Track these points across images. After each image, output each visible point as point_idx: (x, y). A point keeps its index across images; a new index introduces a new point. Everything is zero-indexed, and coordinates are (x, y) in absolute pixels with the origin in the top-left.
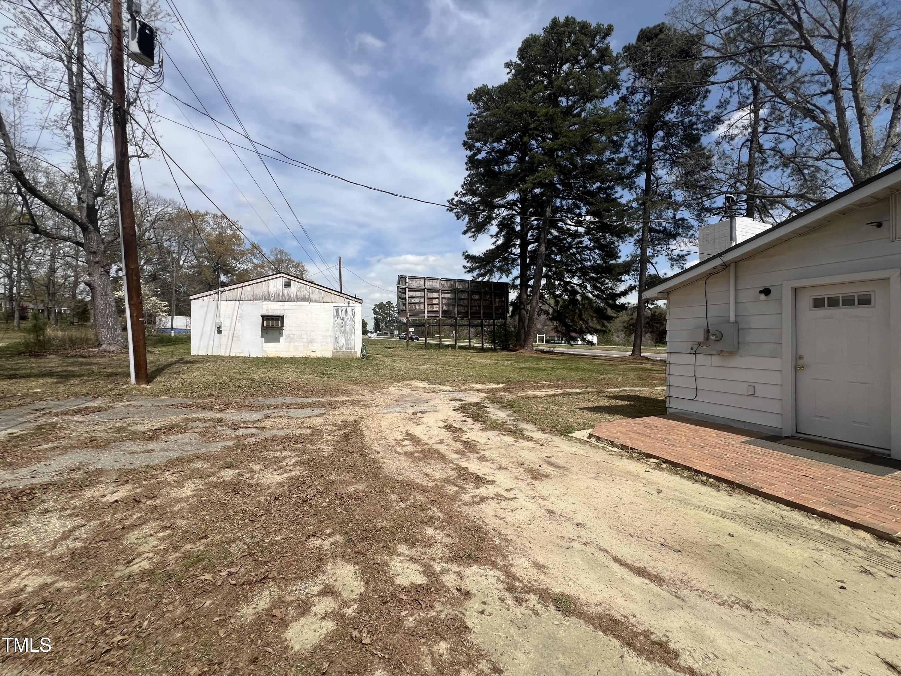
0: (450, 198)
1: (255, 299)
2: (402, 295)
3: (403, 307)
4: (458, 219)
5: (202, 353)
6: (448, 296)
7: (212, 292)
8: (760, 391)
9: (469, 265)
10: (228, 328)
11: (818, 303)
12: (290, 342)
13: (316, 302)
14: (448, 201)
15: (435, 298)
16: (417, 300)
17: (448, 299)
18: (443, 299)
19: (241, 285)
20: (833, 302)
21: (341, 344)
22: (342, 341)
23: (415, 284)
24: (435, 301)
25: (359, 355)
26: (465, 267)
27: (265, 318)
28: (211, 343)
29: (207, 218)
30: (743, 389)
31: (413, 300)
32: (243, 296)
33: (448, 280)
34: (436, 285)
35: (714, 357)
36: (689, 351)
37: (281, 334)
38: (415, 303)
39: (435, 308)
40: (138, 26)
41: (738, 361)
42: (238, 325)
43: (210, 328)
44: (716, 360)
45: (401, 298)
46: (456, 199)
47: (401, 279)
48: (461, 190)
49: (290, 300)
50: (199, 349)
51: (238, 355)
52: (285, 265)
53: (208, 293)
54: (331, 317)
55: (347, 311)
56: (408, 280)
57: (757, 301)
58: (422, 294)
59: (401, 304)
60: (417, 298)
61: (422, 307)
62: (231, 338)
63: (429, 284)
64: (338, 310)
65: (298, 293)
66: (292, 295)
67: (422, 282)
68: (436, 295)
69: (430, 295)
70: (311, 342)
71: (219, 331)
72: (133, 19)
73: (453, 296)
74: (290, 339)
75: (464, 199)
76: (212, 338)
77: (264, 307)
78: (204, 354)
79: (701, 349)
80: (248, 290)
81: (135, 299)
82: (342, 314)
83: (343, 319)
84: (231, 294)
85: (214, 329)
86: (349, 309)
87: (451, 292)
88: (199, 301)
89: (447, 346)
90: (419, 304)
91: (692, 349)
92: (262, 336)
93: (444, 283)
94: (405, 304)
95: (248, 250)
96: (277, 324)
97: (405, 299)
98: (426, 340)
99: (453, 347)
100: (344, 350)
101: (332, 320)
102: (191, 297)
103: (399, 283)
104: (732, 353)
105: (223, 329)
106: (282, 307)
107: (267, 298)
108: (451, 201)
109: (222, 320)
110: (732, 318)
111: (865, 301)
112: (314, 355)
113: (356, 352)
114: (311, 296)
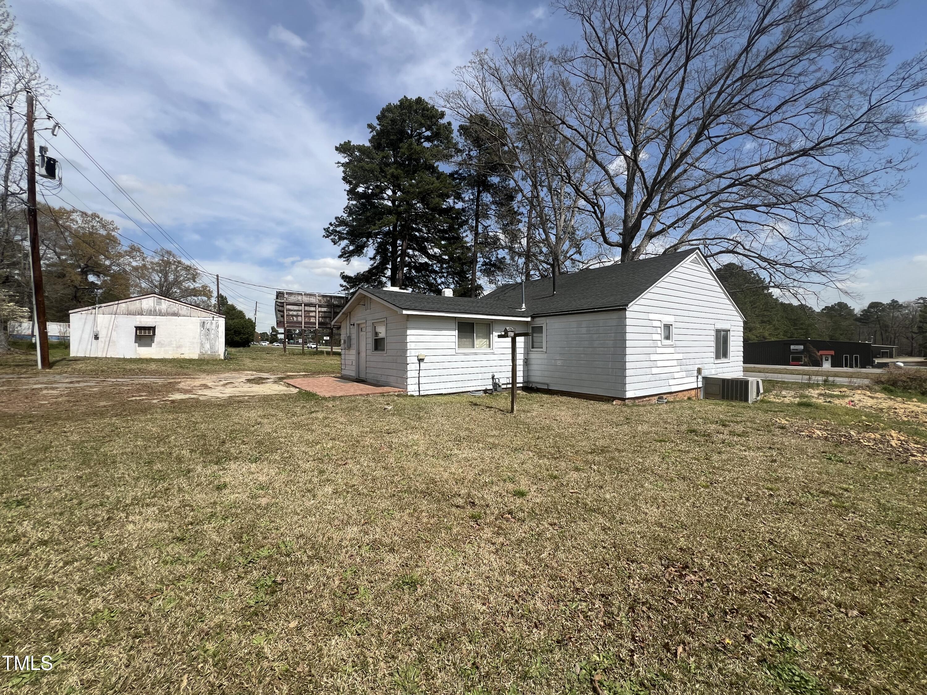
0: (326, 227)
1: (130, 313)
2: (281, 308)
3: (282, 319)
4: (335, 244)
5: (81, 354)
6: (324, 309)
7: (90, 308)
9: (345, 284)
10: (105, 335)
12: (161, 347)
13: (184, 316)
14: (325, 229)
15: (312, 311)
16: (295, 313)
17: (324, 312)
18: (319, 312)
19: (117, 302)
21: (206, 349)
22: (207, 346)
23: (292, 299)
24: (313, 314)
25: (222, 357)
26: (341, 286)
27: (138, 328)
28: (89, 347)
29: (74, 216)
30: (351, 362)
31: (291, 313)
32: (118, 311)
33: (324, 296)
34: (313, 300)
37: (152, 341)
38: (292, 316)
39: (312, 320)
40: (46, 159)
41: (351, 352)
42: (114, 333)
43: (88, 335)
44: (348, 352)
45: (279, 311)
46: (331, 228)
47: (279, 295)
48: (335, 221)
49: (161, 314)
50: (77, 351)
51: (113, 356)
52: (173, 267)
53: (86, 308)
54: (198, 328)
55: (212, 323)
56: (285, 296)
57: (353, 328)
58: (300, 308)
59: (279, 316)
60: (295, 311)
61: (300, 319)
62: (107, 343)
63: (306, 299)
64: (204, 323)
65: (169, 309)
66: (163, 311)
67: (300, 298)
68: (313, 309)
69: (307, 308)
70: (179, 347)
71: (96, 338)
72: (43, 156)
73: (329, 310)
74: (161, 345)
75: (338, 229)
76: (90, 344)
77: (138, 320)
78: (83, 355)
79: (346, 347)
80: (123, 306)
81: (42, 318)
82: (208, 326)
83: (208, 330)
84: (107, 309)
85: (92, 336)
86: (214, 322)
87: (327, 306)
88: (78, 315)
89: (322, 352)
90: (297, 316)
92: (136, 342)
93: (320, 298)
94: (283, 316)
95: (126, 252)
96: (149, 333)
97: (283, 312)
98: (332, 349)
99: (328, 353)
100: (209, 353)
101: (199, 330)
102: (70, 312)
103: (277, 298)
105: (100, 336)
106: (153, 320)
107: (141, 313)
108: (326, 230)
109: (99, 329)
112: (183, 357)
113: (219, 355)
114: (180, 312)
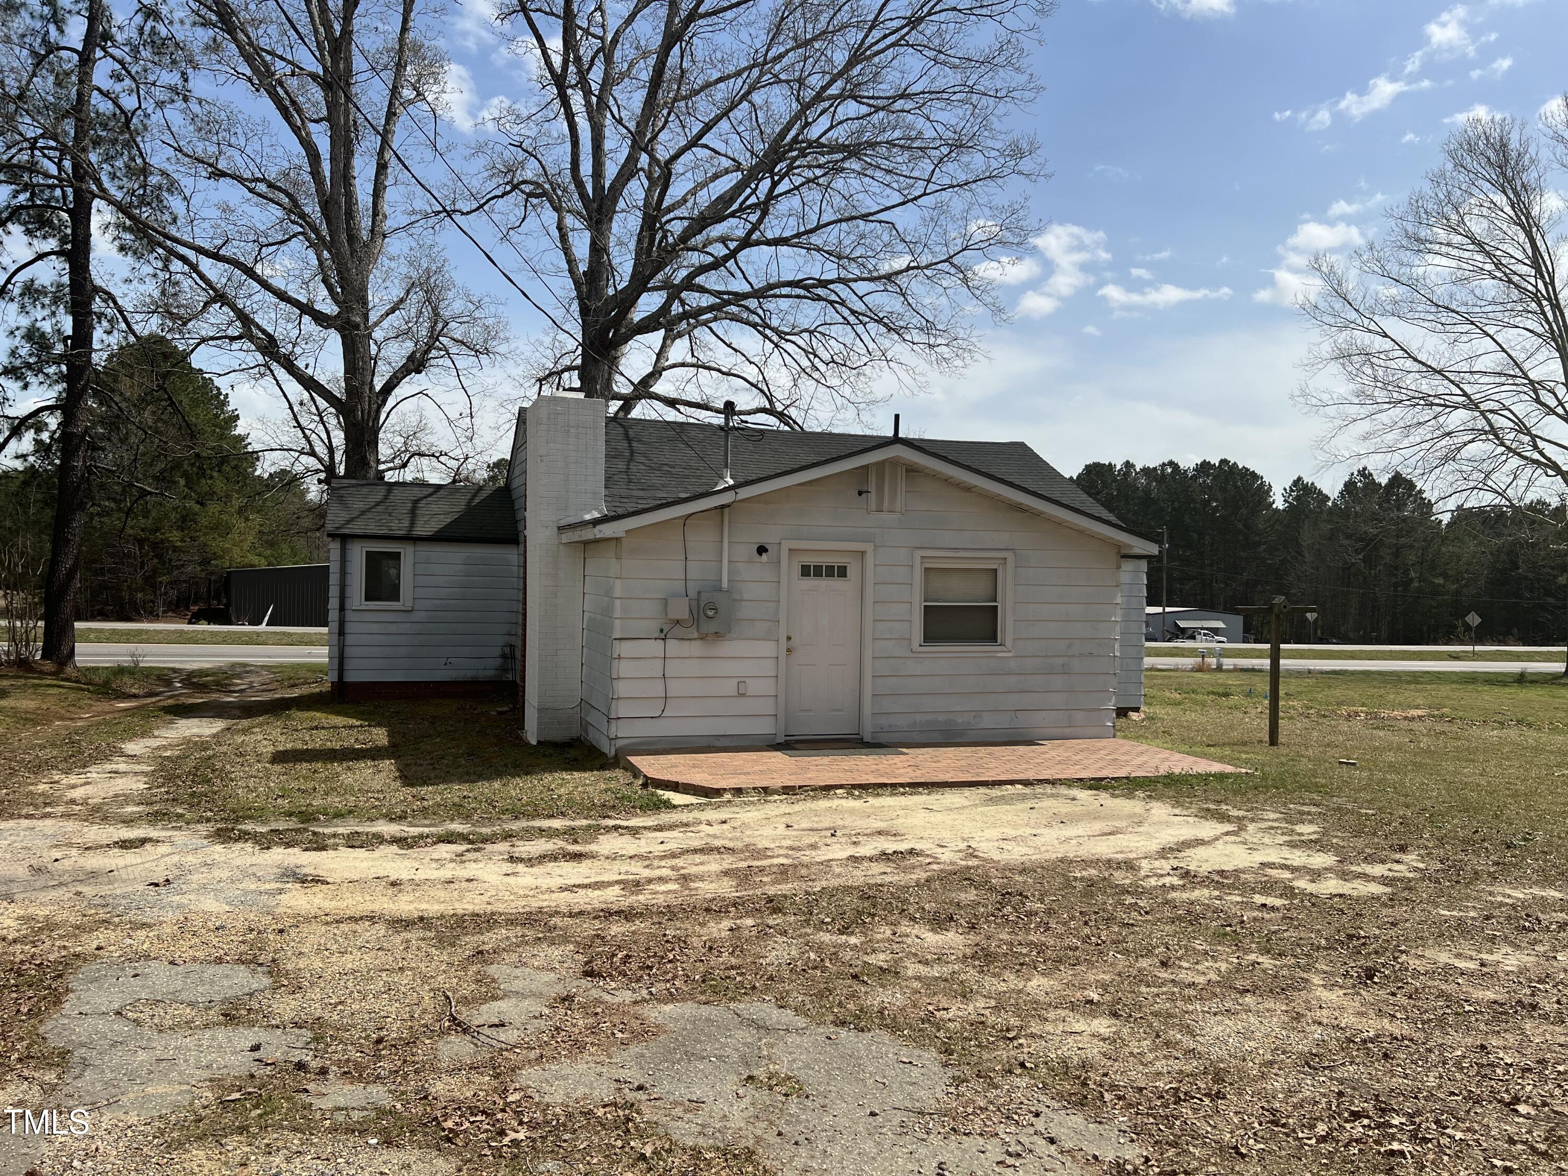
8: (754, 687)
11: (806, 571)
20: (818, 571)
30: (730, 687)
35: (693, 642)
36: (656, 635)
41: (728, 648)
44: (695, 648)
57: (750, 561)
79: (677, 630)
91: (662, 631)
104: (718, 635)
110: (725, 584)
111: (842, 572)
